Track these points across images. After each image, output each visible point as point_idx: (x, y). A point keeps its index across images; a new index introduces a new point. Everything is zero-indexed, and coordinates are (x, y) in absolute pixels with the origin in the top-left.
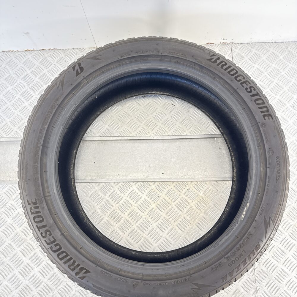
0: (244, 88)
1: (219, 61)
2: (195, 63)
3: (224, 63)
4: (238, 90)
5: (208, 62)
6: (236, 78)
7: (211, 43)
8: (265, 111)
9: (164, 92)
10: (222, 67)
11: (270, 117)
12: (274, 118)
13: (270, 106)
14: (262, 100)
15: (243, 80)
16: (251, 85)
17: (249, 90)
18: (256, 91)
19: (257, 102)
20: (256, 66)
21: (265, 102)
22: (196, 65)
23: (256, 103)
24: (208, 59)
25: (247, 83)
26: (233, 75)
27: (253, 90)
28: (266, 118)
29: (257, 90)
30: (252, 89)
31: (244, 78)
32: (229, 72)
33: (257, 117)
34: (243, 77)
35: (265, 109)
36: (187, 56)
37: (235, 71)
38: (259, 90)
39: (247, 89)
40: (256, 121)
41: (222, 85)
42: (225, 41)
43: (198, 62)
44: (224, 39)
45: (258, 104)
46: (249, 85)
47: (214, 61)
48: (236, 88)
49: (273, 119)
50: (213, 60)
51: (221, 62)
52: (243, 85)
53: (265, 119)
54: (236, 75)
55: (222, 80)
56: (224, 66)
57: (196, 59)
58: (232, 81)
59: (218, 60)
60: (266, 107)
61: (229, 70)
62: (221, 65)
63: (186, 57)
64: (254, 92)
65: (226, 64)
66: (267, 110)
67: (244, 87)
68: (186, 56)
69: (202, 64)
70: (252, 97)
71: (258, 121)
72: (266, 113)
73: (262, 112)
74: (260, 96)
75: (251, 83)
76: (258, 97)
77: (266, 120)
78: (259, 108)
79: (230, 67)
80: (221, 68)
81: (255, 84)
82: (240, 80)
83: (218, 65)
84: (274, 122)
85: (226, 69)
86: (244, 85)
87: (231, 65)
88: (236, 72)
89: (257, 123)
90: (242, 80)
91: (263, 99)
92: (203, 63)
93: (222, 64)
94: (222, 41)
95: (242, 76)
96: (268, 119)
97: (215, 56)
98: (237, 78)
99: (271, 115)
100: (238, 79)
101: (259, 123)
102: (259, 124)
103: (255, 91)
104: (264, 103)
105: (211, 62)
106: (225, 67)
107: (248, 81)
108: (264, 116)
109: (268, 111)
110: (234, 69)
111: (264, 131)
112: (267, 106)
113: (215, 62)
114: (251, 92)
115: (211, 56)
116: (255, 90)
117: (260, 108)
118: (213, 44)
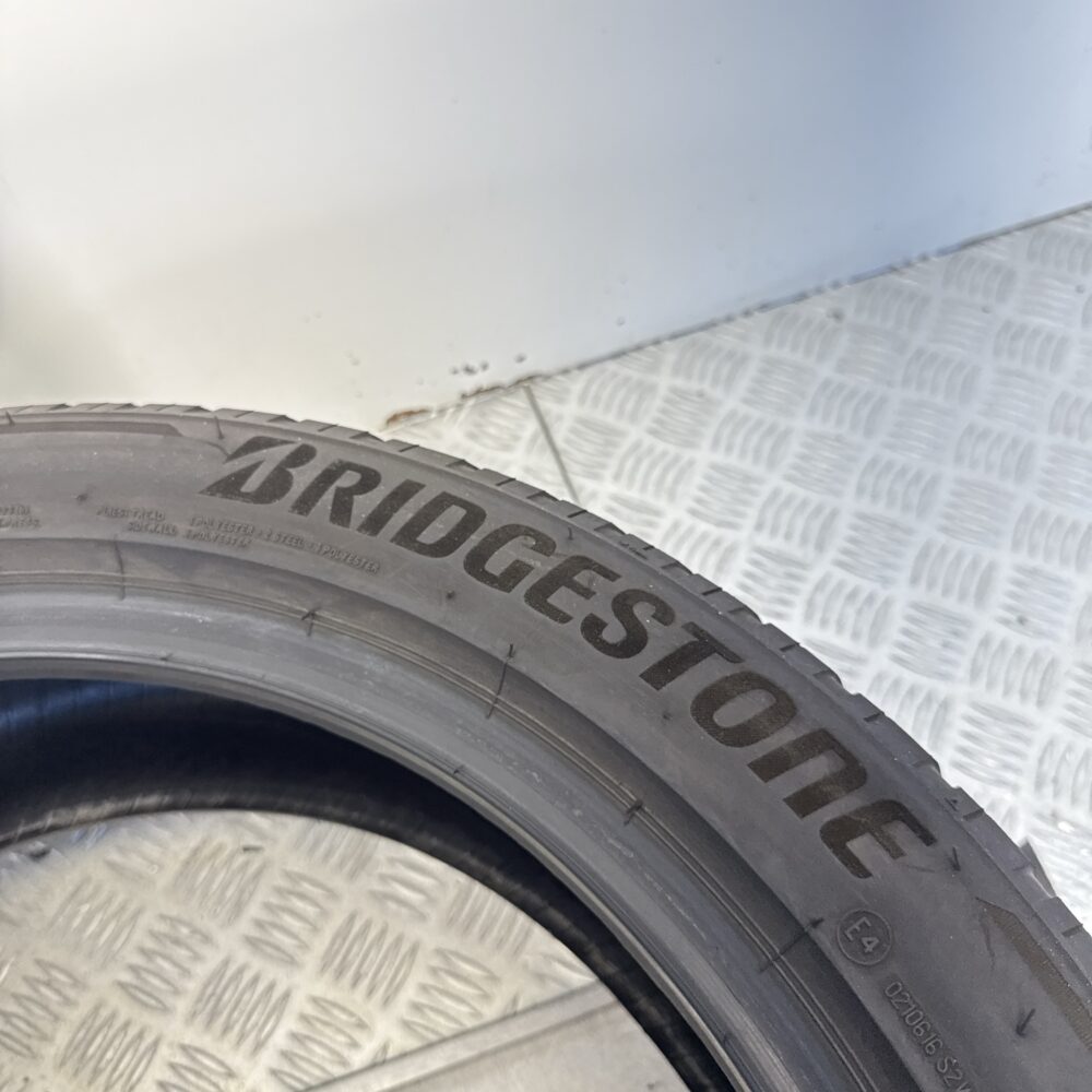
0: (574, 628)
1: (303, 478)
2: (116, 546)
3: (349, 479)
4: (523, 664)
5: (220, 503)
6: (475, 564)
7: (410, 414)
8: (826, 781)
9: (122, 796)
10: (341, 511)
11: (900, 833)
12: (936, 822)
13: (851, 720)
14: (765, 684)
15: (542, 566)
16: (620, 586)
17: (614, 632)
18: (682, 618)
19: (727, 716)
20: (704, 456)
21: (791, 691)
22: (127, 556)
23: (714, 730)
24: (217, 484)
25: (582, 578)
26: (444, 547)
27: (647, 622)
28: (859, 846)
29: (685, 613)
30: (643, 612)
31: (544, 546)
32: (408, 536)
33: (771, 869)
34: (536, 535)
35: (817, 768)
36: (36, 511)
37: (455, 514)
38: (705, 606)
39: (592, 627)
40: (786, 914)
41: (393, 658)
42: (482, 379)
43: (132, 528)
44: (469, 370)
45: (741, 736)
46: (605, 590)
47: (264, 484)
48: (498, 649)
49: (928, 839)
50: (252, 484)
51: (329, 476)
52: (552, 600)
53: (859, 869)
54: (474, 540)
55: (373, 616)
56: (358, 499)
57: (116, 514)
58: (450, 596)
59: (293, 471)
60: (821, 741)
61: (404, 515)
62: (328, 496)
63: (36, 523)
64: (662, 641)
65: (369, 480)
66: (841, 764)
67: (565, 619)
68: (26, 511)
69: (175, 532)
70: (658, 685)
71: (797, 912)
72: (844, 805)
73: (806, 802)
74: (734, 658)
75: (614, 564)
76: (711, 671)
77: (867, 874)
78: (755, 766)
79: (405, 492)
80: (333, 519)
81: (656, 565)
82: (516, 572)
83: (305, 503)
84: (956, 867)
85: (375, 523)
86: (561, 598)
87: (415, 476)
88: (465, 520)
89: (799, 937)
90: (530, 568)
91: (766, 670)
92: (183, 527)
93: (339, 491)
94: (469, 383)
95: (529, 532)
96: (886, 858)
97: (270, 443)
98: (485, 560)
99: (893, 811)
100: (497, 564)
101: (816, 923)
102: (823, 938)
103: (676, 627)
104: (784, 709)
105: (238, 503)
106: (364, 505)
107: (584, 563)
108: (838, 835)
109: (853, 774)
110: (442, 502)
111: (893, 993)
112: (825, 733)
113: (277, 484)
114: (634, 643)
115: (237, 454)
116: (664, 614)
117: (771, 767)
118: (423, 411)
